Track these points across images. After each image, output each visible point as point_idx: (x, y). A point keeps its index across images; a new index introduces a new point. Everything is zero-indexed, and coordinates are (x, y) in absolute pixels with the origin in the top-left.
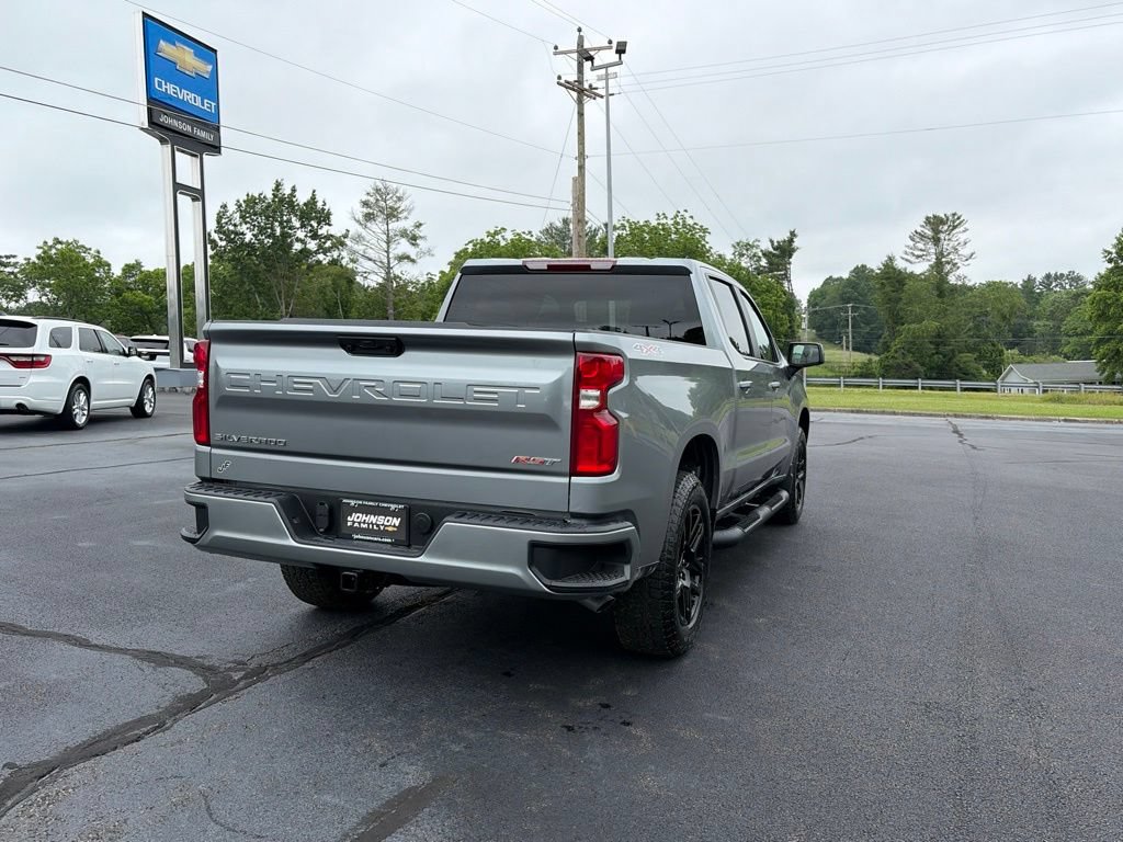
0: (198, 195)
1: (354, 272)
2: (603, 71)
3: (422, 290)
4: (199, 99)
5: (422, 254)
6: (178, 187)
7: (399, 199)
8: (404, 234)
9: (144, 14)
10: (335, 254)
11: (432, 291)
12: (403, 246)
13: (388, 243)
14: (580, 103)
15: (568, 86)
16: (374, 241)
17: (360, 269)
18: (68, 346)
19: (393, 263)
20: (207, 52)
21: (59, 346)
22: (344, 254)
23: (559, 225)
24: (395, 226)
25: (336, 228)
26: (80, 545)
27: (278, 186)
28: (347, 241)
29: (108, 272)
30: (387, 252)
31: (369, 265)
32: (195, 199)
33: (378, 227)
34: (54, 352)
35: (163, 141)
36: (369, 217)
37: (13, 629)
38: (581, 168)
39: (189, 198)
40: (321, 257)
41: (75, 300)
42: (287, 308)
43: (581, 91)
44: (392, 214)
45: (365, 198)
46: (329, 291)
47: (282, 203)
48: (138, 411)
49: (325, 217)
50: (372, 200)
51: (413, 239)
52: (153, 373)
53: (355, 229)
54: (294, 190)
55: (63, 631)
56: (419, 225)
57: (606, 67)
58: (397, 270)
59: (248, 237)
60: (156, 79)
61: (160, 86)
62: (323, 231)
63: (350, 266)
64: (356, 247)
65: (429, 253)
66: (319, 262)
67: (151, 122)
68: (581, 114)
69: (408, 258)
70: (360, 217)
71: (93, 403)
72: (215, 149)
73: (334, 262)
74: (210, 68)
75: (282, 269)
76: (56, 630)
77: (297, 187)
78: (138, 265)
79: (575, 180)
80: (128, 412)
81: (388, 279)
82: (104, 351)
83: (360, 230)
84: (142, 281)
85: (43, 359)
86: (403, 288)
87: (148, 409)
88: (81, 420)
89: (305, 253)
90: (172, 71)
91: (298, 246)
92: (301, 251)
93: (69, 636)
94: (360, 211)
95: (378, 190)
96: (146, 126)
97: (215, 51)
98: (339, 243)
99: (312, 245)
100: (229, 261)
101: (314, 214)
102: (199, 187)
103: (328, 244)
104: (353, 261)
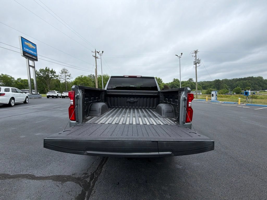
0: (34, 67)
1: (60, 81)
2: (100, 55)
3: (71, 83)
4: (33, 52)
5: (71, 78)
6: (29, 66)
7: (67, 71)
8: (68, 75)
9: (21, 37)
10: (57, 78)
11: (72, 83)
12: (68, 77)
13: (65, 76)
14: (96, 59)
15: (94, 56)
16: (63, 76)
17: (61, 80)
18: (9, 91)
19: (66, 79)
20: (35, 45)
21: (7, 92)
22: (58, 78)
23: (90, 75)
24: (66, 74)
25: (57, 74)
26: (21, 137)
27: (46, 68)
28: (59, 76)
29: (14, 79)
30: (65, 78)
31: (63, 80)
32: (33, 68)
33: (64, 74)
34: (6, 93)
35: (26, 58)
36: (62, 73)
37: (5, 176)
38: (96, 67)
39: (32, 68)
40: (54, 78)
41: (7, 84)
42: (49, 85)
43: (96, 57)
44: (66, 73)
45: (62, 70)
46: (56, 83)
47: (47, 70)
48: (25, 102)
49: (55, 73)
50: (63, 70)
51: (69, 76)
52: (28, 96)
53: (60, 74)
54: (49, 68)
55: (24, 173)
56: (70, 74)
57: (101, 54)
58: (67, 80)
59: (41, 75)
60: (24, 48)
61: (25, 49)
62: (55, 74)
63: (59, 80)
64: (60, 77)
65: (72, 78)
66: (54, 79)
67: (24, 55)
68: (96, 60)
69: (69, 79)
70: (61, 73)
71: (15, 102)
72: (37, 60)
73: (57, 79)
74: (35, 47)
75: (48, 80)
76: (21, 173)
77: (50, 68)
78: (20, 79)
79: (95, 69)
80: (23, 102)
81: (66, 81)
82: (17, 92)
83: (61, 75)
84: (21, 81)
85: (3, 94)
86: (68, 83)
87: (27, 102)
88: (13, 105)
89: (52, 77)
90: (28, 47)
91: (50, 76)
92: (51, 77)
93: (27, 175)
94: (61, 72)
95: (64, 69)
96: (23, 55)
97: (36, 45)
98: (58, 76)
99: (53, 76)
100: (38, 78)
101: (53, 72)
102: (34, 66)
103: (56, 76)
104: (60, 79)
